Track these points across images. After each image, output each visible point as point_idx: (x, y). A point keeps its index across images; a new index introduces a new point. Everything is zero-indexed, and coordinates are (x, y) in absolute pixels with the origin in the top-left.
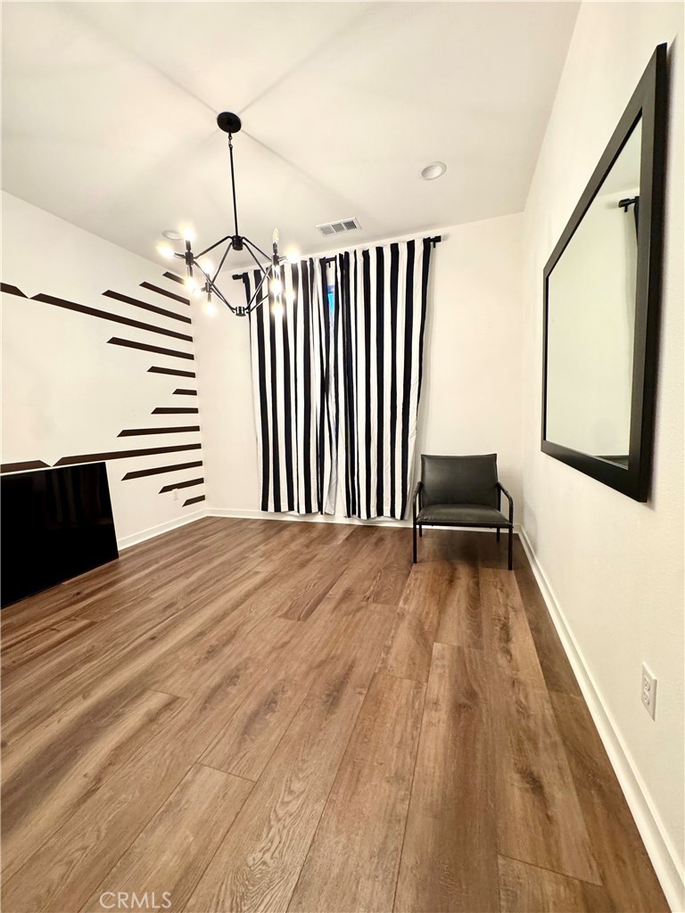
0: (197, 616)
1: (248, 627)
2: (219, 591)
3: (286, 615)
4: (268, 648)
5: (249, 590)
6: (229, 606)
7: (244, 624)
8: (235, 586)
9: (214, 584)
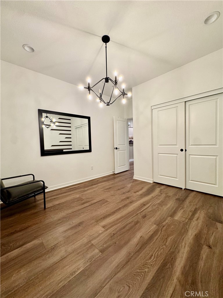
0: (133, 209)
1: (118, 201)
2: (125, 219)
3: (107, 201)
5: (113, 215)
6: (122, 210)
8: (118, 220)
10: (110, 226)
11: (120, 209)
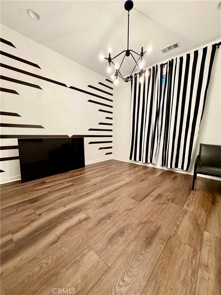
1: (118, 199)
3: (133, 198)
4: (124, 209)
6: (113, 189)
7: (117, 197)
9: (110, 180)
10: (121, 180)
11: (115, 190)
